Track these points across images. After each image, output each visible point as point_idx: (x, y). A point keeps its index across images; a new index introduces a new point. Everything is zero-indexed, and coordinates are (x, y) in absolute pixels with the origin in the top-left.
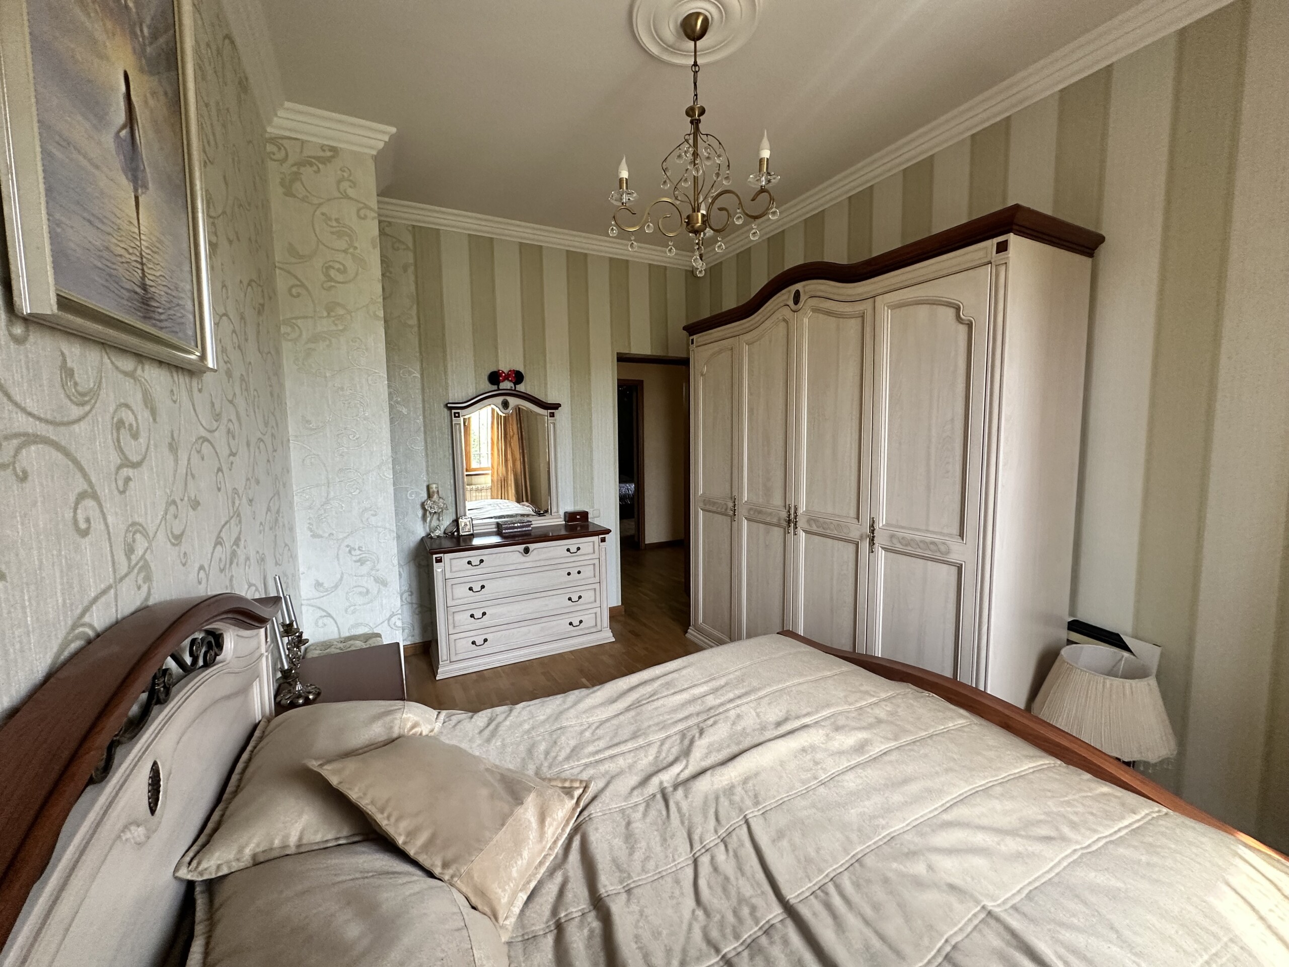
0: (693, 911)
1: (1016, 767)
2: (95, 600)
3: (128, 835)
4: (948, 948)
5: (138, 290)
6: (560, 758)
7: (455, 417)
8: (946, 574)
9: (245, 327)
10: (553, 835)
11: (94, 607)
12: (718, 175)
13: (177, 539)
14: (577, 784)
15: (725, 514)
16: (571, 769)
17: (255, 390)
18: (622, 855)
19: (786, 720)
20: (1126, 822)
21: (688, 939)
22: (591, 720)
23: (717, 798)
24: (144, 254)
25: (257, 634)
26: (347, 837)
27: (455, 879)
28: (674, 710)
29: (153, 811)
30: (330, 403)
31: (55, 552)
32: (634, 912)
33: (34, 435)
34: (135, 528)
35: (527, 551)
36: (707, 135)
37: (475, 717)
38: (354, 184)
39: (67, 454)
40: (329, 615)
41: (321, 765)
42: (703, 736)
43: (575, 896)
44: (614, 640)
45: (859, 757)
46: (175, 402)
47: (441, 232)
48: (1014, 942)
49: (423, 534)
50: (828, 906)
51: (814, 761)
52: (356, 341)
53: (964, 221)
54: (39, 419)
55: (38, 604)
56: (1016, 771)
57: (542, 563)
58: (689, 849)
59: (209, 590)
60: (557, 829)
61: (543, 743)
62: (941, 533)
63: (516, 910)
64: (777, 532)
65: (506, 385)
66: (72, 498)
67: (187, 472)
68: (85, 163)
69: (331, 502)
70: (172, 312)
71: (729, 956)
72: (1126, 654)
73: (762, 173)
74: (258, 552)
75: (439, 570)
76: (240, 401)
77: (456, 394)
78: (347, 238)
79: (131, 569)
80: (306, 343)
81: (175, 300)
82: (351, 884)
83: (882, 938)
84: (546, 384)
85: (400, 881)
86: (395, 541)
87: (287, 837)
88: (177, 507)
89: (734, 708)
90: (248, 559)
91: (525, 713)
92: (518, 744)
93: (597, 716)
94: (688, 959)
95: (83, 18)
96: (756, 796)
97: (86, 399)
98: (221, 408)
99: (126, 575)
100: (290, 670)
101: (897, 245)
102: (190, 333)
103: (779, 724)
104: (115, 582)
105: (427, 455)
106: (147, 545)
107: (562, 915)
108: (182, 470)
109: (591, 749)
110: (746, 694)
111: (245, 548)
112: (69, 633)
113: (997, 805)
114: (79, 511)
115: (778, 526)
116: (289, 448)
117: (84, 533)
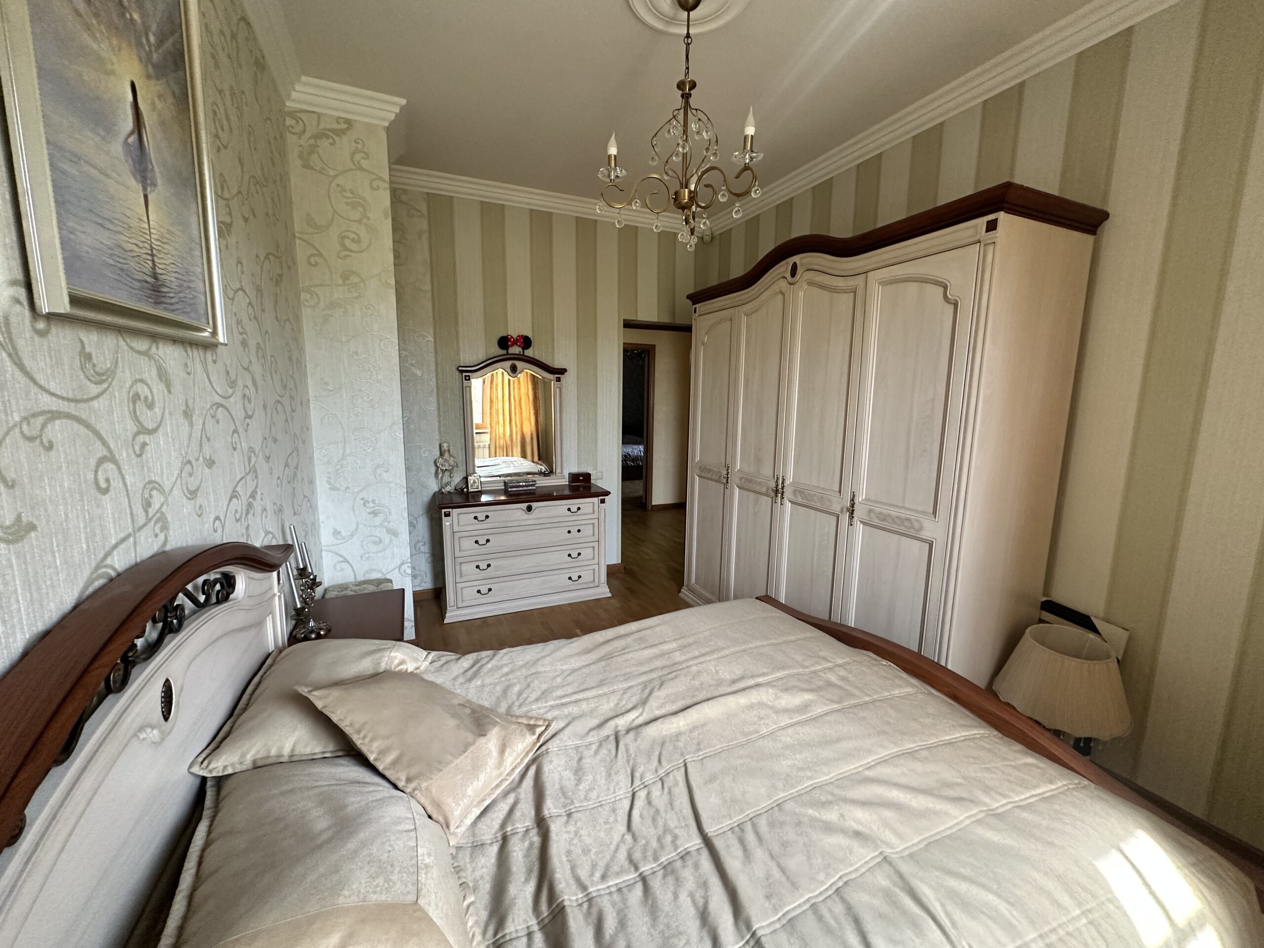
0: (623, 836)
1: (948, 735)
2: (116, 546)
3: (142, 736)
4: (840, 884)
5: (149, 279)
6: (530, 699)
7: (466, 380)
8: (917, 550)
9: (262, 298)
10: (512, 763)
11: (115, 552)
12: (707, 149)
13: (193, 494)
14: (541, 723)
15: (719, 481)
16: (537, 709)
17: (272, 356)
18: (570, 784)
19: (742, 678)
20: (1039, 791)
21: (613, 857)
22: (564, 667)
23: (663, 744)
24: (154, 246)
25: (270, 577)
26: (332, 752)
27: (417, 792)
28: (641, 664)
29: (166, 718)
30: (346, 366)
31: (79, 507)
32: (570, 832)
33: (56, 412)
34: (153, 486)
35: (529, 509)
36: (696, 110)
37: (462, 659)
38: (367, 156)
39: (87, 426)
40: (347, 561)
41: (310, 692)
42: (662, 688)
43: (522, 815)
44: (610, 595)
45: (801, 716)
46: (189, 374)
47: (455, 201)
48: (900, 884)
49: (436, 489)
50: (742, 841)
51: (759, 717)
52: (369, 308)
53: (970, 192)
54: (63, 398)
55: (65, 549)
56: (947, 738)
57: (544, 521)
58: (630, 785)
59: (224, 537)
60: (516, 759)
61: (518, 686)
62: (916, 511)
63: (469, 821)
64: (766, 501)
65: (515, 350)
66: (93, 462)
67: (201, 435)
68: (94, 172)
69: (348, 458)
70: (181, 295)
71: (645, 874)
72: (1092, 636)
73: (746, 151)
74: (275, 504)
75: (448, 524)
76: (256, 369)
77: (469, 357)
78: (361, 209)
79: (149, 520)
80: (324, 310)
81: (186, 284)
82: (327, 788)
83: (783, 870)
84: (553, 349)
85: (367, 790)
86: (406, 496)
87: (281, 748)
88: (192, 466)
89: (696, 665)
90: (265, 510)
91: (506, 658)
92: (496, 684)
93: (571, 664)
94: (609, 873)
95: (89, 41)
96: (699, 744)
97: (104, 378)
98: (237, 376)
99: (145, 525)
100: (303, 608)
101: (902, 216)
102: (202, 312)
103: (734, 682)
104: (134, 531)
105: (439, 415)
106: (163, 499)
107: (509, 829)
108: (197, 434)
109: (560, 692)
110: (712, 652)
111: (262, 500)
112: (93, 573)
113: (918, 766)
114: (100, 473)
115: (767, 495)
116: (309, 408)
117: (105, 491)
